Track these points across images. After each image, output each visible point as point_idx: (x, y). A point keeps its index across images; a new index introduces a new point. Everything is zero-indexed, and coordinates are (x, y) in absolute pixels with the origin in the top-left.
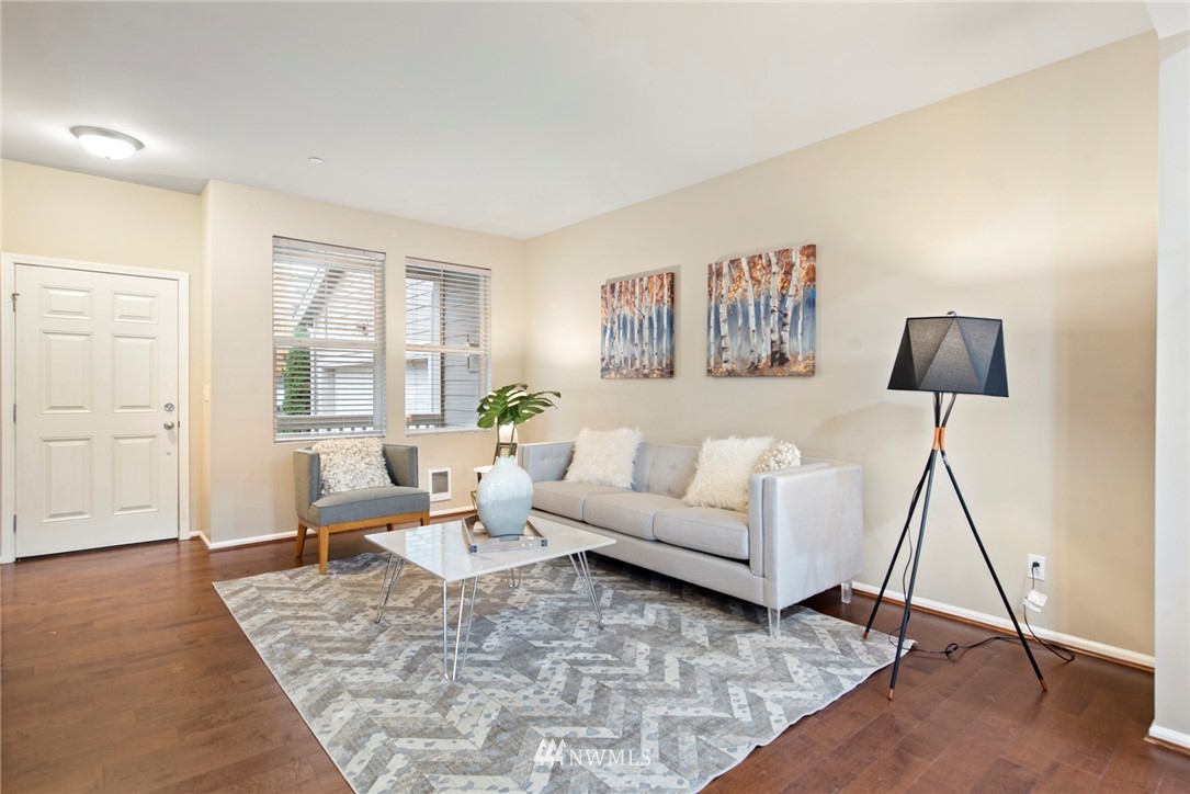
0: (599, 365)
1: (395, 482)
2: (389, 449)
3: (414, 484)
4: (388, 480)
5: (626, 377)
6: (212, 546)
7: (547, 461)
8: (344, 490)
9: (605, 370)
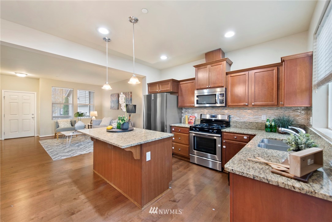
0: (110, 107)
1: (72, 126)
2: (72, 121)
3: (74, 126)
4: (71, 126)
5: (113, 109)
6: (40, 137)
7: (97, 122)
8: (62, 127)
9: (111, 108)
